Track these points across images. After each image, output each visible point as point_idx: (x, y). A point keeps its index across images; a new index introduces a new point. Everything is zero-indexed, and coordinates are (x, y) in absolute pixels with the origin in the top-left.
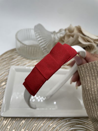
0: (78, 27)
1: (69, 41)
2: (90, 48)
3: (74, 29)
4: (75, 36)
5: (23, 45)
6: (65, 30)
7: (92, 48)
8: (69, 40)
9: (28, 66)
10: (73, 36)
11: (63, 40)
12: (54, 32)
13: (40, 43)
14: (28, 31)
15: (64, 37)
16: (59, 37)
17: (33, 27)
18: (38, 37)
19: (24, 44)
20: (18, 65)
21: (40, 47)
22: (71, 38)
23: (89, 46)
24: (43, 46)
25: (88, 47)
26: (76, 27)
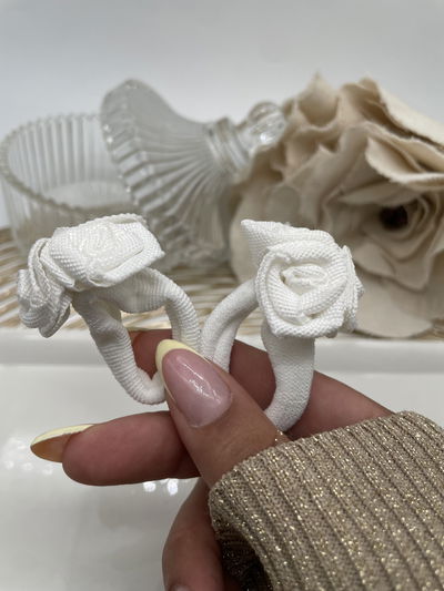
0: (362, 87)
1: (308, 172)
2: (437, 206)
3: (338, 100)
4: (343, 141)
5: (48, 209)
6: (287, 109)
8: (309, 164)
9: (71, 327)
10: (332, 145)
11: (276, 167)
12: (223, 124)
15: (279, 151)
16: (252, 151)
19: (51, 202)
22: (323, 151)
23: (427, 197)
24: (158, 202)
25: (425, 205)
26: (350, 88)
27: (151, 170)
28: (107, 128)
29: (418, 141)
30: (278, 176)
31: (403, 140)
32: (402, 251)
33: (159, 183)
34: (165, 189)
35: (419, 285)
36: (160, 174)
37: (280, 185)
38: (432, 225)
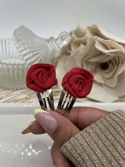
0: (93, 27)
1: (78, 52)
3: (86, 31)
4: (88, 42)
6: (71, 34)
8: (78, 49)
10: (85, 44)
11: (68, 51)
12: (52, 38)
13: (27, 60)
15: (69, 47)
16: (61, 47)
22: (82, 46)
26: (89, 28)
28: (15, 38)
30: (69, 54)
32: (108, 76)
33: (34, 58)
35: (113, 86)
36: (31, 52)
37: (70, 56)
38: (116, 67)
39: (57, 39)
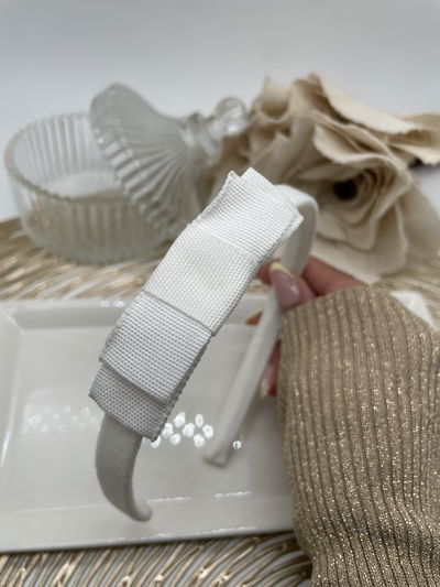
0: (311, 82)
1: (268, 156)
2: (379, 178)
3: (290, 94)
4: (295, 130)
7: (388, 178)
8: (269, 149)
9: (79, 296)
10: (287, 131)
11: (243, 152)
13: (126, 179)
14: (62, 125)
15: (244, 139)
17: (86, 107)
18: (114, 147)
20: (32, 296)
21: (127, 199)
22: (280, 138)
23: (370, 171)
24: (145, 190)
25: (369, 178)
26: (301, 83)
27: (137, 164)
28: (97, 130)
29: (355, 127)
30: (245, 160)
31: (343, 126)
32: (353, 217)
33: (144, 174)
34: (149, 178)
36: (145, 167)
38: (375, 195)
39: (211, 119)
